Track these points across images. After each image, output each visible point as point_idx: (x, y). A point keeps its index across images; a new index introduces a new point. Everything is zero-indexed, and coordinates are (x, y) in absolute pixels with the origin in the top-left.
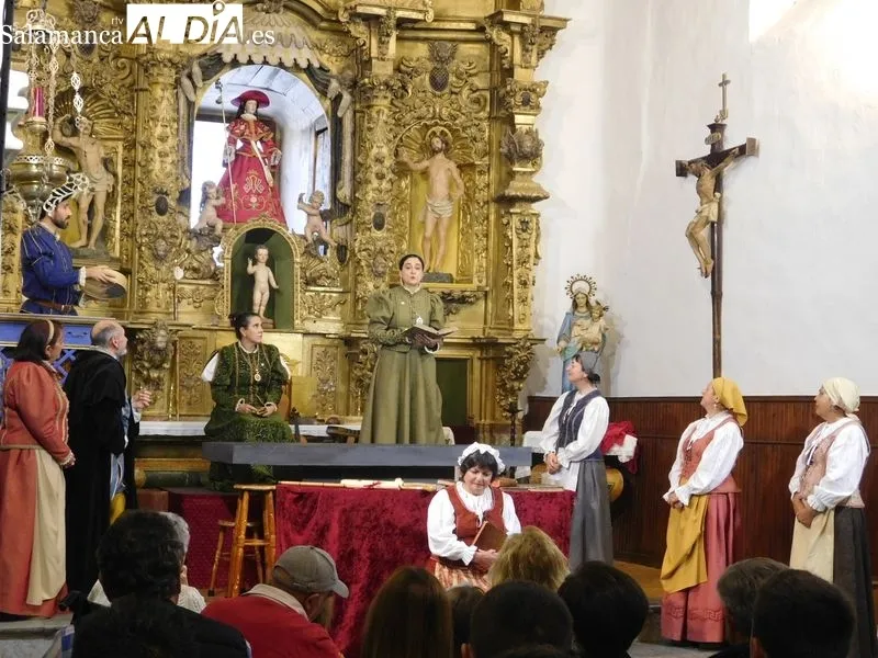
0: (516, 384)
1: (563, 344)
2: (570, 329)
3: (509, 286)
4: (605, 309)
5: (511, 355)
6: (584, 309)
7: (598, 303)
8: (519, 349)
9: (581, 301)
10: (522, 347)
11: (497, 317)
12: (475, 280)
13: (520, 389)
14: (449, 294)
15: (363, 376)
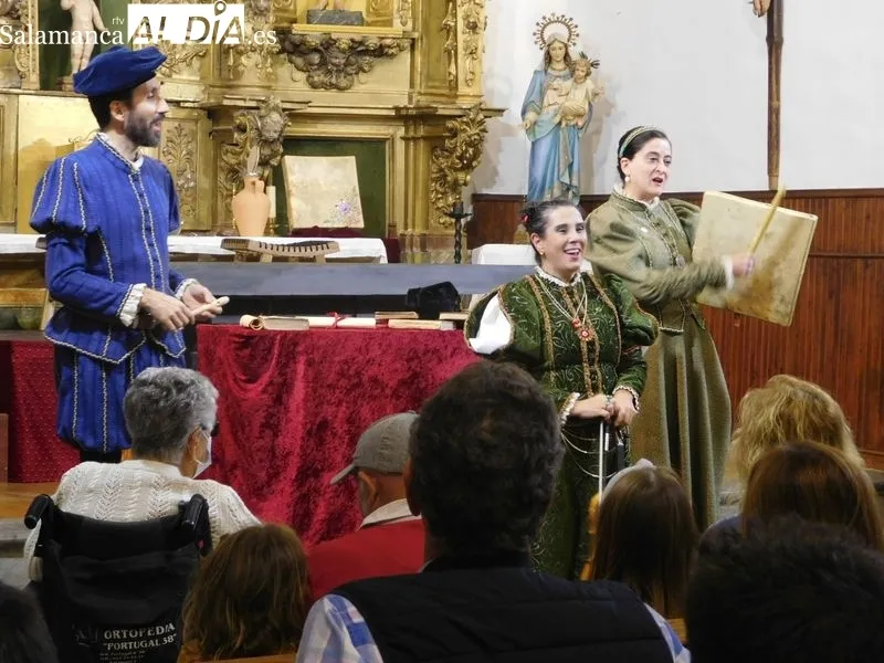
0: (461, 176)
1: (531, 116)
2: (542, 94)
3: (450, 31)
4: (595, 64)
5: (454, 133)
6: (561, 66)
7: (583, 56)
8: (467, 124)
9: (558, 54)
10: (473, 121)
11: (429, 78)
12: (397, 22)
13: (465, 184)
14: (361, 43)
15: (239, 164)
